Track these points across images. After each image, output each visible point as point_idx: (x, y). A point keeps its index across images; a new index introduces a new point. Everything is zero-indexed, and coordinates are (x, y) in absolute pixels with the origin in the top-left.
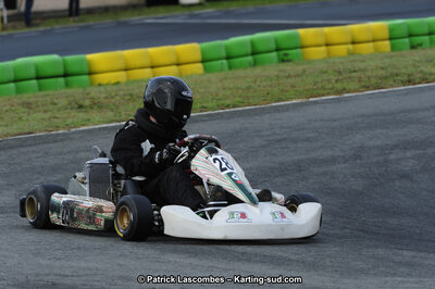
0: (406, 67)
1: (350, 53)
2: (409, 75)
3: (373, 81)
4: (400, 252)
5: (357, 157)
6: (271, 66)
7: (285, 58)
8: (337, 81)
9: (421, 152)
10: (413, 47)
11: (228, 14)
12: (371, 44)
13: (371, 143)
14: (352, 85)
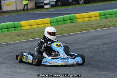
0: (104, 23)
1: (89, 20)
2: (104, 25)
3: (95, 27)
4: (102, 72)
5: (91, 47)
6: (68, 24)
7: (72, 22)
8: (85, 28)
9: (108, 46)
10: (106, 18)
11: (57, 10)
12: (94, 18)
13: (94, 44)
14: (89, 29)
